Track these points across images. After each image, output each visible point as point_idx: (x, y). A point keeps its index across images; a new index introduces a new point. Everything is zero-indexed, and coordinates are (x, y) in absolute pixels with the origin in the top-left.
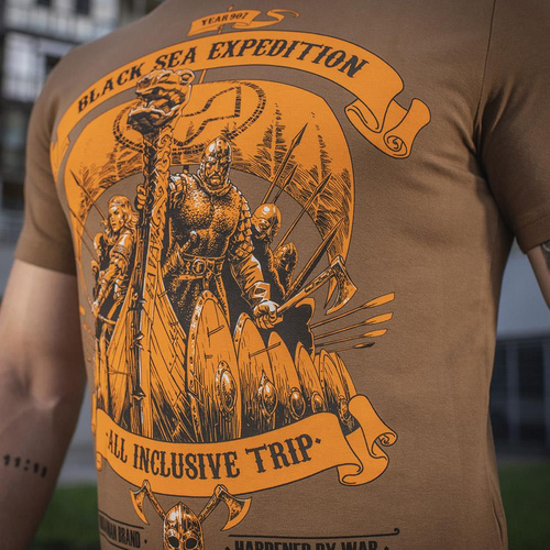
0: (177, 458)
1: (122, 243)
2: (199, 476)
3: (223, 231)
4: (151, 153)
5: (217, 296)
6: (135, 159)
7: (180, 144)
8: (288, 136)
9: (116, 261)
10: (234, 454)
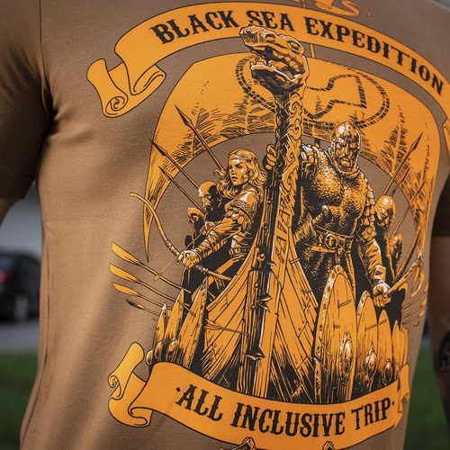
0: (294, 417)
1: (244, 199)
2: (312, 434)
3: (352, 213)
4: (283, 115)
5: (347, 272)
6: (267, 117)
7: (309, 115)
8: (410, 140)
9: (234, 216)
10: (344, 414)
